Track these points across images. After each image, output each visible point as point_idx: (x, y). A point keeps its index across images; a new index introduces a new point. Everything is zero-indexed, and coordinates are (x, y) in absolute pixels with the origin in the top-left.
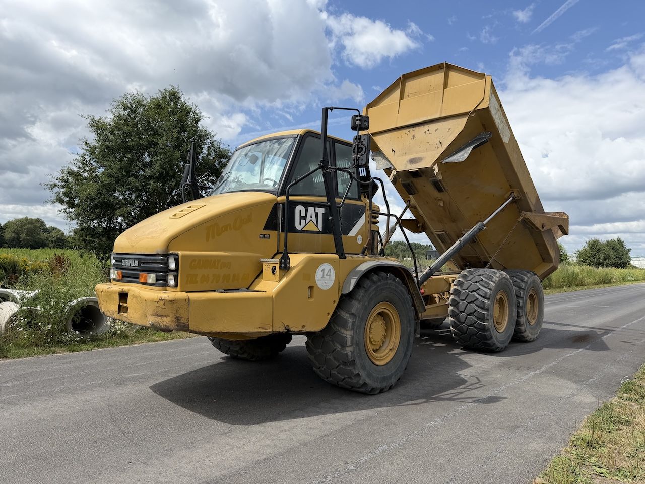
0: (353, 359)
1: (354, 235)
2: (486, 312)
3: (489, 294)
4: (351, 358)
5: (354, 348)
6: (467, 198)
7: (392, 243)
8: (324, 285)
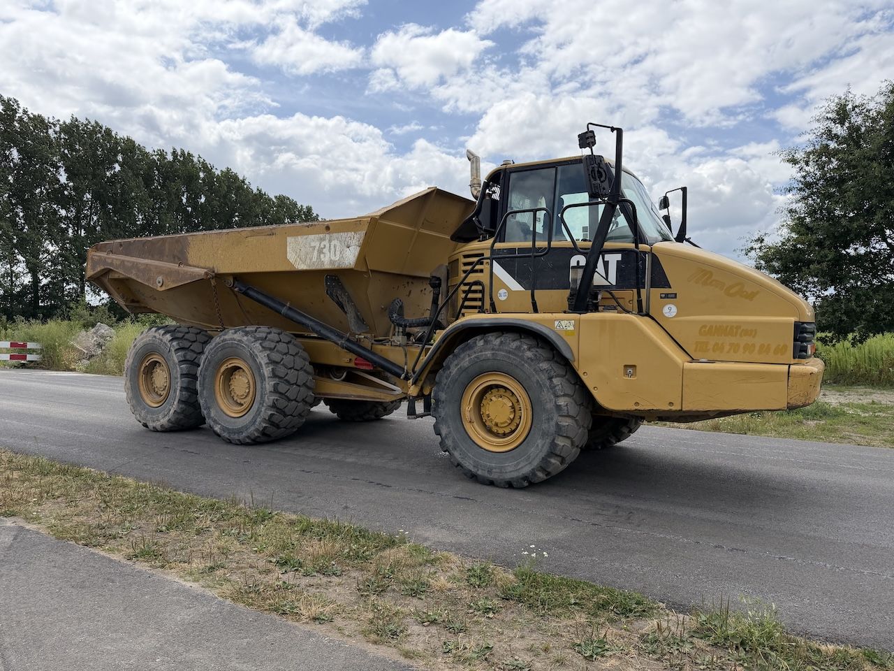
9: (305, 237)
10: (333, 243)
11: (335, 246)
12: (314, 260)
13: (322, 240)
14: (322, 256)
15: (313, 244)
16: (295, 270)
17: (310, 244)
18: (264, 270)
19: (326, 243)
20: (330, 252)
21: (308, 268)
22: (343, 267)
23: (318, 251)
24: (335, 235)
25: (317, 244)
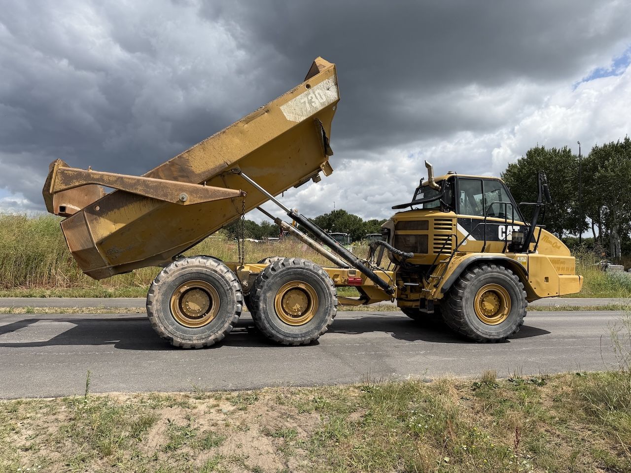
9: (294, 100)
10: (316, 93)
11: (319, 94)
12: (309, 109)
13: (307, 95)
14: (313, 104)
15: (302, 101)
16: (297, 124)
17: (300, 102)
18: (273, 138)
19: (312, 95)
20: (317, 99)
21: (307, 117)
22: (332, 102)
23: (308, 102)
24: (315, 87)
25: (306, 99)
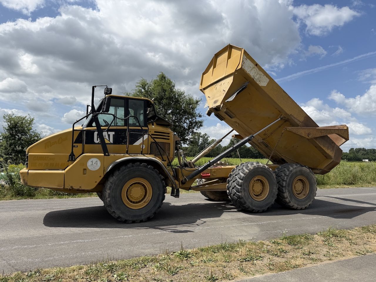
0: (110, 204)
1: (138, 145)
2: (240, 187)
3: (242, 177)
4: (109, 204)
5: (110, 199)
6: (251, 120)
7: (354, 150)
8: (93, 168)
